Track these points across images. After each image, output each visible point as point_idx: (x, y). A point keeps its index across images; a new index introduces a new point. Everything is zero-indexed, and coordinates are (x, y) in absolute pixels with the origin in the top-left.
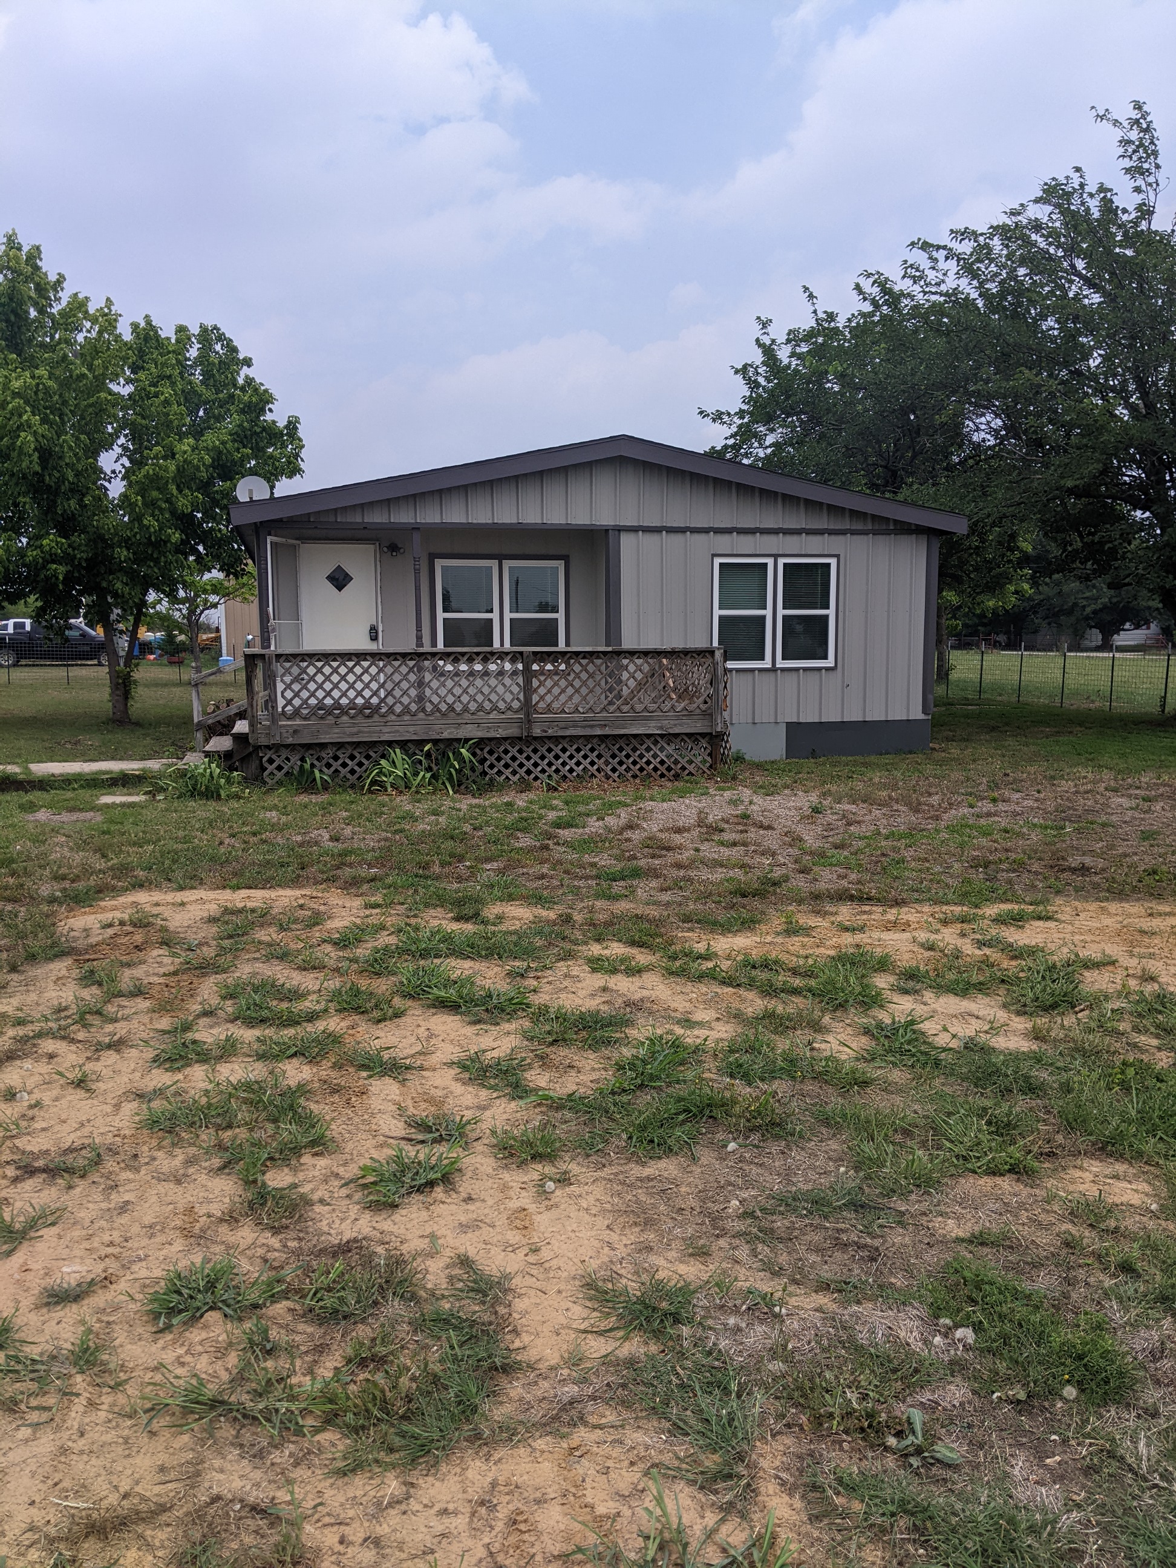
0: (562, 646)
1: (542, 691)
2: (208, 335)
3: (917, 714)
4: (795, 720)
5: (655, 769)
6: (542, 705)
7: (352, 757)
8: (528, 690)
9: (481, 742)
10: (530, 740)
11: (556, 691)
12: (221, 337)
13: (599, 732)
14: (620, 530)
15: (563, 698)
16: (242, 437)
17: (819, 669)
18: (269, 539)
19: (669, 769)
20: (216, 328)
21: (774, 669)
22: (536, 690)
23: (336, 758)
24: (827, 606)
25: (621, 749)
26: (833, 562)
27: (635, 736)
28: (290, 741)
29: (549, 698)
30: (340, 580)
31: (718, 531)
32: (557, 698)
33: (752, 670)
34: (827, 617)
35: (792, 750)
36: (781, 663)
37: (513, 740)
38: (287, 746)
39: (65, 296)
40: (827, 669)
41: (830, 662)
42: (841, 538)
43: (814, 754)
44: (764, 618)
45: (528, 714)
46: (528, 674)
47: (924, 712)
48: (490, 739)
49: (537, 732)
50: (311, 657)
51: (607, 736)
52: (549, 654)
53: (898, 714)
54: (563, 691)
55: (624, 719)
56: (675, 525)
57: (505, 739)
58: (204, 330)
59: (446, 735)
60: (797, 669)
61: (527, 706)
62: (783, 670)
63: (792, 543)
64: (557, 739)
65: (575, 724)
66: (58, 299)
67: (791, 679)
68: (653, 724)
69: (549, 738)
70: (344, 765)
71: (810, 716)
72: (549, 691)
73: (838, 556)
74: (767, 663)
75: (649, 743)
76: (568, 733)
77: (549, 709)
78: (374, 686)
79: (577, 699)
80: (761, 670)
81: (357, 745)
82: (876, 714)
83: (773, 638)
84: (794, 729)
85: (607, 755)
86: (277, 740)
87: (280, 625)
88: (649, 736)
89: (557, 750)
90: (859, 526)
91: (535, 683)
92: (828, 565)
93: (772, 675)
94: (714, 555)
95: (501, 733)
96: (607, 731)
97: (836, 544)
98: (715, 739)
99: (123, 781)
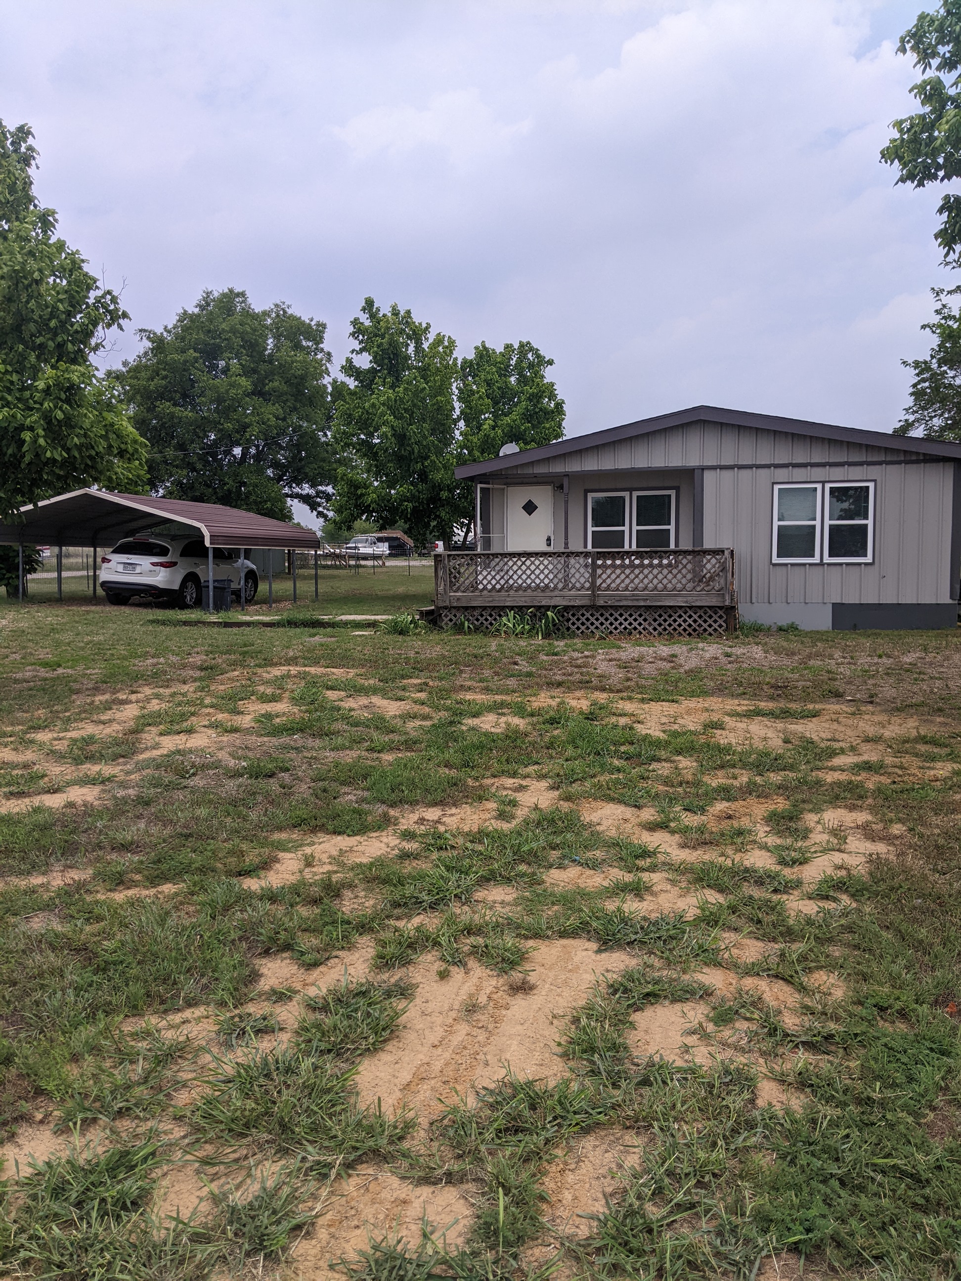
0: (627, 547)
1: (604, 576)
2: (525, 348)
3: (945, 599)
4: (839, 601)
5: (685, 630)
6: (604, 585)
7: (491, 615)
8: (593, 575)
9: (566, 608)
10: (598, 608)
11: (613, 576)
12: (531, 349)
13: (642, 604)
14: (703, 469)
15: (618, 581)
16: (528, 417)
17: (859, 564)
18: (479, 486)
19: (695, 630)
20: (528, 343)
21: (822, 564)
22: (600, 576)
23: (482, 616)
24: (866, 518)
25: (660, 616)
26: (871, 485)
27: (671, 607)
28: (455, 604)
29: (609, 581)
30: (530, 508)
31: (777, 466)
32: (614, 581)
33: (804, 565)
34: (866, 526)
35: (837, 622)
36: (827, 559)
37: (587, 608)
38: (454, 607)
39: (432, 337)
40: (866, 564)
41: (869, 559)
42: (877, 467)
43: (855, 627)
44: (814, 527)
45: (593, 591)
46: (594, 566)
47: (952, 598)
48: (573, 607)
49: (601, 603)
50: (512, 555)
51: (650, 607)
52: (619, 553)
53: (928, 599)
54: (618, 577)
55: (660, 595)
56: (745, 463)
57: (583, 607)
58: (522, 345)
59: (543, 603)
60: (841, 564)
61: (593, 587)
62: (829, 564)
63: (837, 473)
64: (616, 608)
65: (626, 598)
66: (427, 339)
67: (836, 572)
68: (680, 599)
69: (611, 607)
70: (486, 620)
71: (852, 599)
72: (609, 577)
73: (875, 481)
74: (816, 560)
75: (680, 612)
76: (621, 604)
77: (608, 588)
78: (520, 572)
79: (627, 581)
80: (811, 565)
81: (494, 608)
82: (909, 599)
83: (822, 542)
84: (838, 608)
85: (650, 620)
86: (447, 603)
87: (494, 536)
88: (681, 607)
89: (616, 615)
90: (895, 458)
91: (599, 571)
92: (867, 488)
93: (820, 568)
94: (773, 483)
95: (577, 603)
96: (648, 603)
97: (874, 472)
98: (730, 610)
99: (373, 625)
